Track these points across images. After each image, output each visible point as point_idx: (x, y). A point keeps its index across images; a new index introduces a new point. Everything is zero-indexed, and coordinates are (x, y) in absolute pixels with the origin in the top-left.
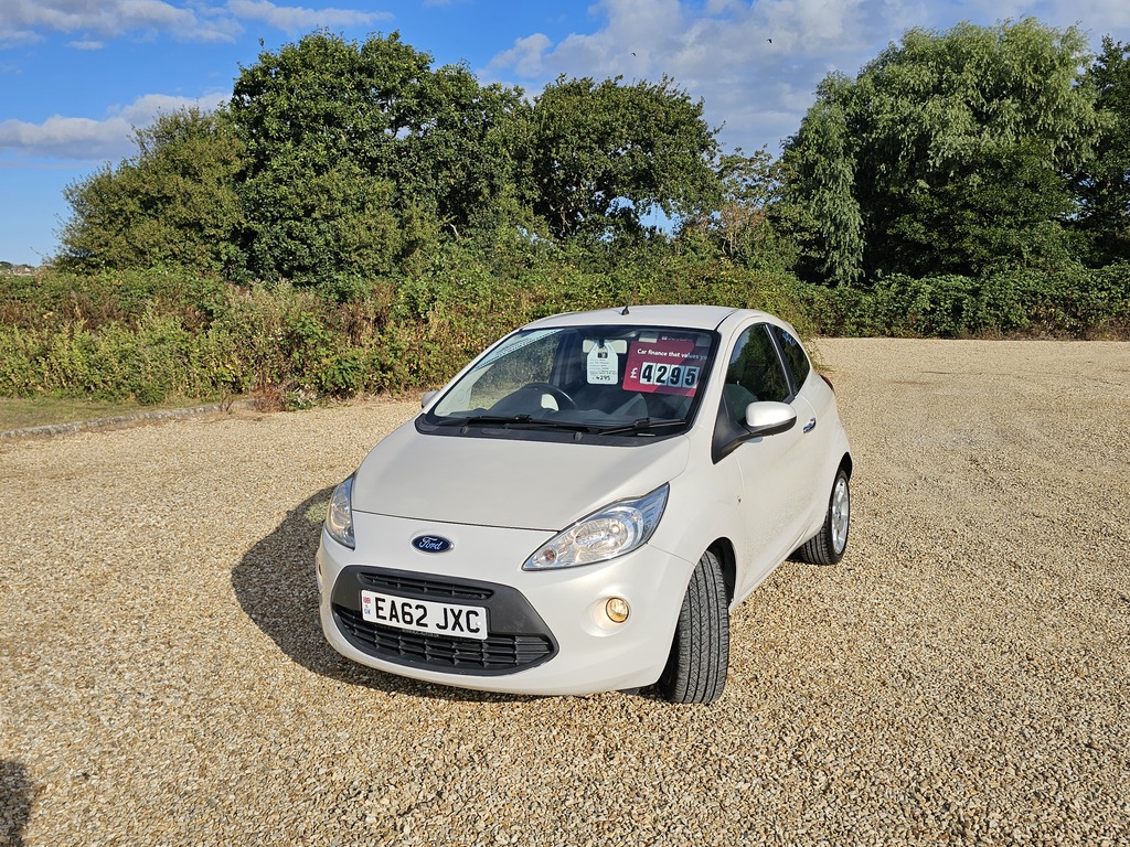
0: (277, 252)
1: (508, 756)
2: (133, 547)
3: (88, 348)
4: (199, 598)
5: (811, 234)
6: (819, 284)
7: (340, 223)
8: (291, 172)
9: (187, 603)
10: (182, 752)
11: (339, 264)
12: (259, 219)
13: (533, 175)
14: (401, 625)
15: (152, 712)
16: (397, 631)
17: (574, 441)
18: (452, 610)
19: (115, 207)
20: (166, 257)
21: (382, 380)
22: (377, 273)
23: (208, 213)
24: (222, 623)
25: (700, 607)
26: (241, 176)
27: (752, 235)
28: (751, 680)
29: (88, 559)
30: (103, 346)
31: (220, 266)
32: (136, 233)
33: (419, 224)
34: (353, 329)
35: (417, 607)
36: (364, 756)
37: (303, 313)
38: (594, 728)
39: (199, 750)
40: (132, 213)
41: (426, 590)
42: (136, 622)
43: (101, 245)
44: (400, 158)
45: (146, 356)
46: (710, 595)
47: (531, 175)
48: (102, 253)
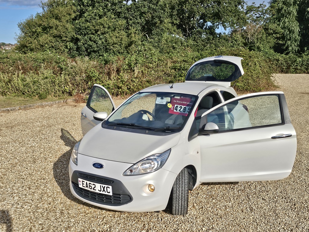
0: (86, 46)
1: (118, 230)
2: (26, 154)
3: (23, 80)
4: (42, 173)
5: (280, 35)
6: (282, 53)
7: (107, 35)
8: (91, 18)
9: (38, 174)
10: (26, 223)
11: (106, 50)
12: (80, 34)
13: (177, 15)
14: (89, 189)
15: (20, 210)
16: (88, 191)
17: (145, 133)
18: (102, 186)
19: (34, 30)
20: (50, 47)
21: (118, 92)
22: (119, 53)
23: (63, 32)
24: (46, 181)
25: (179, 187)
26: (74, 19)
27: (257, 35)
28: (201, 208)
29: (12, 158)
30: (28, 79)
31: (67, 50)
32: (40, 39)
33: (133, 36)
34: (109, 74)
35: (93, 184)
36: (77, 227)
37: (92, 69)
38: (146, 222)
39: (31, 223)
40: (39, 32)
41: (96, 179)
42: (22, 180)
43: (29, 43)
44: (128, 11)
45: (42, 83)
46: (183, 183)
47: (176, 15)
48: (30, 46)
